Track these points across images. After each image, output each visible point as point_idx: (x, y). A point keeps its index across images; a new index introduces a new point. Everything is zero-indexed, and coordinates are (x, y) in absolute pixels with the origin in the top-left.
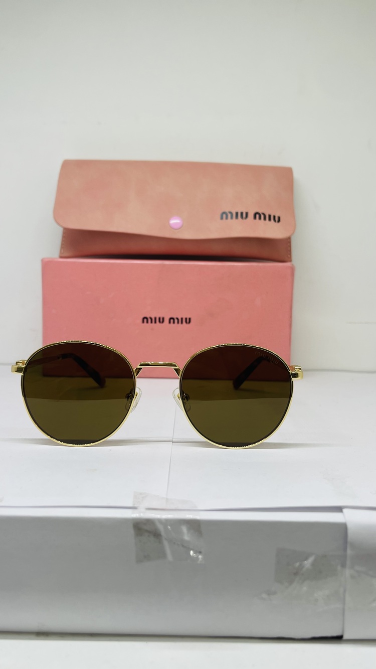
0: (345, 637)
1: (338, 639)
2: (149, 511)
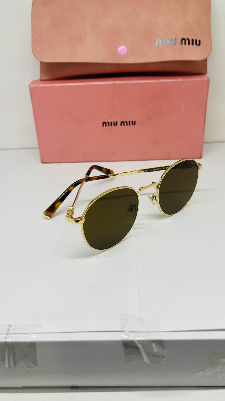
2: (131, 334)
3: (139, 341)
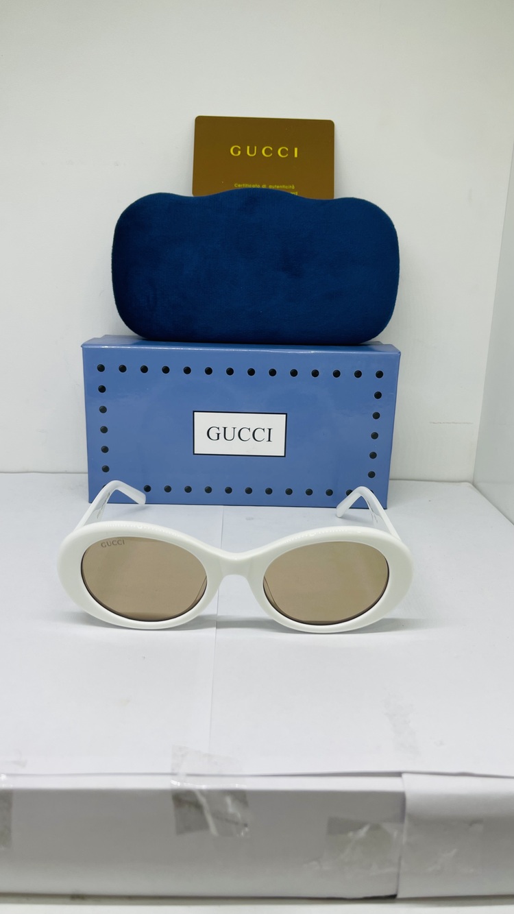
0: (399, 896)
1: (391, 898)
2: (189, 778)
3: (202, 792)
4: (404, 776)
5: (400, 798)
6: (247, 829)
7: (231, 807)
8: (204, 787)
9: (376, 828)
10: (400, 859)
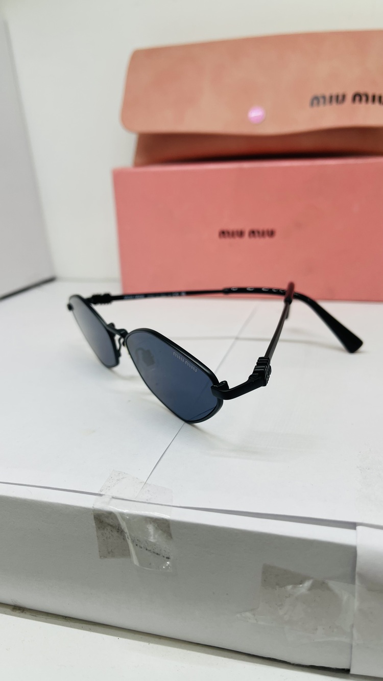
0: (353, 672)
1: (344, 672)
2: (114, 500)
3: (122, 514)
4: (358, 528)
5: (351, 552)
6: (168, 563)
7: (153, 536)
8: (125, 511)
9: (320, 585)
10: (352, 626)
